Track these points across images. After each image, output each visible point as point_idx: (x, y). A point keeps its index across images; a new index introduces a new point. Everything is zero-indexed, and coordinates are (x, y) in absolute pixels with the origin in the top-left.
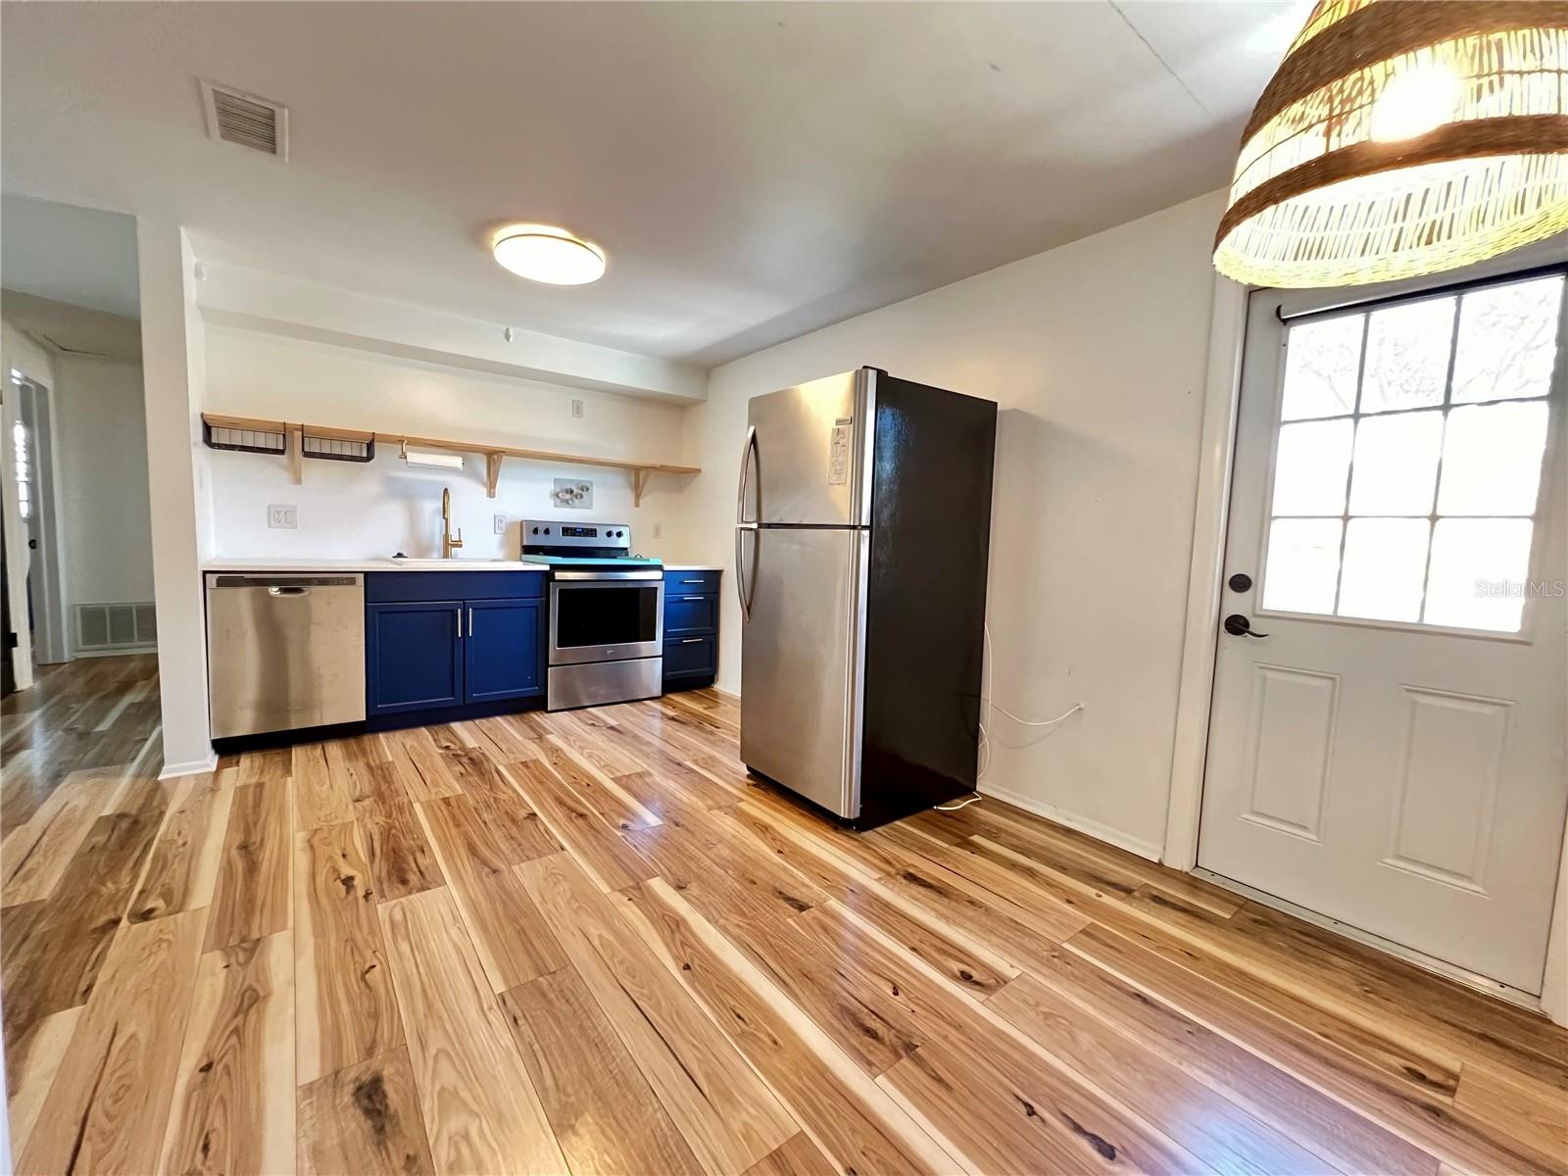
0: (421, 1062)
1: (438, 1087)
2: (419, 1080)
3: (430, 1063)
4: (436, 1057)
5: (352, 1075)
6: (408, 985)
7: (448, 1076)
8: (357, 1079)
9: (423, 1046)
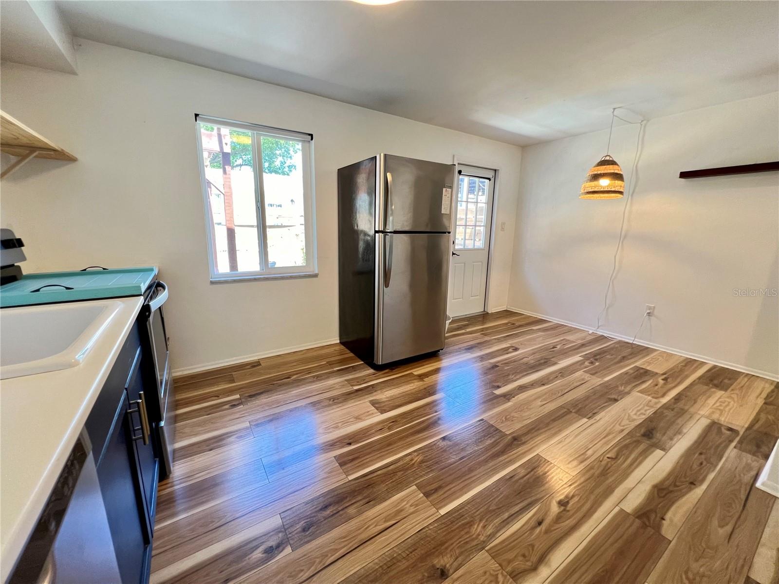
0: (628, 429)
1: (630, 423)
2: (633, 427)
3: (625, 427)
4: (623, 426)
5: (648, 442)
6: (606, 443)
7: (625, 422)
8: (648, 440)
9: (622, 430)
